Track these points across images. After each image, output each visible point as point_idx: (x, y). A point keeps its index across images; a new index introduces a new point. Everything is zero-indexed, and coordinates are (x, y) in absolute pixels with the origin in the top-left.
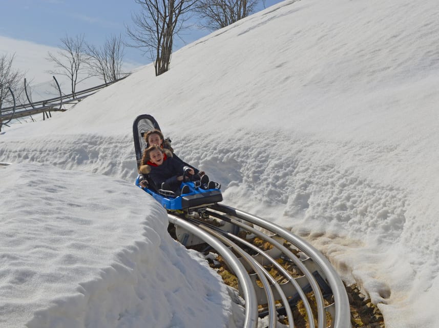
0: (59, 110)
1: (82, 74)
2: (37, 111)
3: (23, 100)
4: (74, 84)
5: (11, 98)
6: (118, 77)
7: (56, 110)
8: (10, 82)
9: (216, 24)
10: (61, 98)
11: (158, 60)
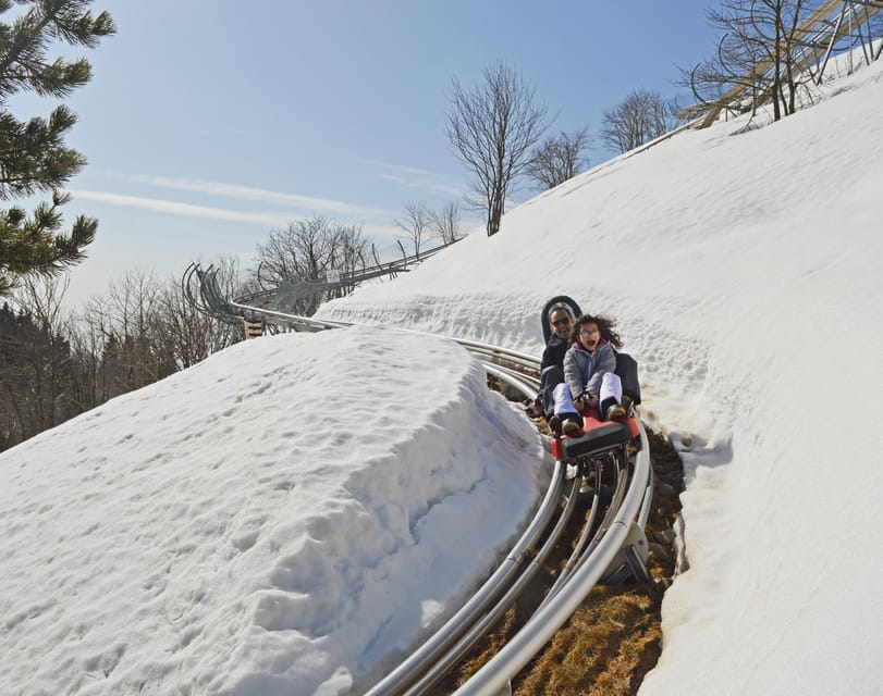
0: (404, 270)
1: (424, 236)
2: (384, 272)
3: (372, 263)
4: (417, 247)
5: (360, 262)
6: (456, 239)
7: (401, 271)
8: (360, 247)
9: (545, 185)
10: (405, 260)
11: (489, 221)
